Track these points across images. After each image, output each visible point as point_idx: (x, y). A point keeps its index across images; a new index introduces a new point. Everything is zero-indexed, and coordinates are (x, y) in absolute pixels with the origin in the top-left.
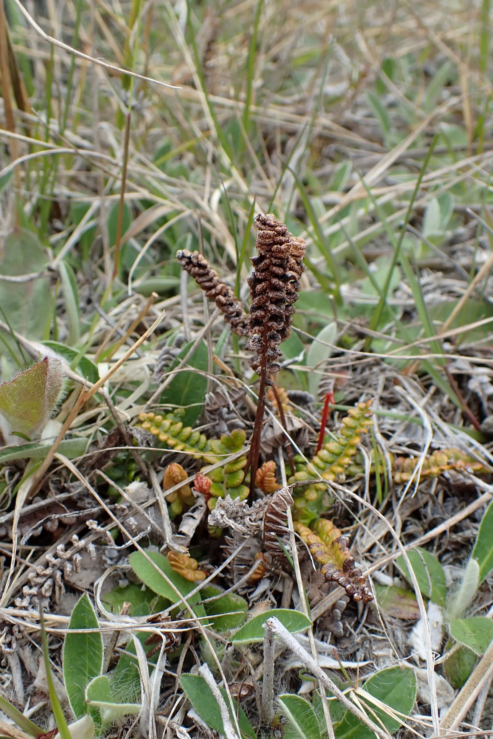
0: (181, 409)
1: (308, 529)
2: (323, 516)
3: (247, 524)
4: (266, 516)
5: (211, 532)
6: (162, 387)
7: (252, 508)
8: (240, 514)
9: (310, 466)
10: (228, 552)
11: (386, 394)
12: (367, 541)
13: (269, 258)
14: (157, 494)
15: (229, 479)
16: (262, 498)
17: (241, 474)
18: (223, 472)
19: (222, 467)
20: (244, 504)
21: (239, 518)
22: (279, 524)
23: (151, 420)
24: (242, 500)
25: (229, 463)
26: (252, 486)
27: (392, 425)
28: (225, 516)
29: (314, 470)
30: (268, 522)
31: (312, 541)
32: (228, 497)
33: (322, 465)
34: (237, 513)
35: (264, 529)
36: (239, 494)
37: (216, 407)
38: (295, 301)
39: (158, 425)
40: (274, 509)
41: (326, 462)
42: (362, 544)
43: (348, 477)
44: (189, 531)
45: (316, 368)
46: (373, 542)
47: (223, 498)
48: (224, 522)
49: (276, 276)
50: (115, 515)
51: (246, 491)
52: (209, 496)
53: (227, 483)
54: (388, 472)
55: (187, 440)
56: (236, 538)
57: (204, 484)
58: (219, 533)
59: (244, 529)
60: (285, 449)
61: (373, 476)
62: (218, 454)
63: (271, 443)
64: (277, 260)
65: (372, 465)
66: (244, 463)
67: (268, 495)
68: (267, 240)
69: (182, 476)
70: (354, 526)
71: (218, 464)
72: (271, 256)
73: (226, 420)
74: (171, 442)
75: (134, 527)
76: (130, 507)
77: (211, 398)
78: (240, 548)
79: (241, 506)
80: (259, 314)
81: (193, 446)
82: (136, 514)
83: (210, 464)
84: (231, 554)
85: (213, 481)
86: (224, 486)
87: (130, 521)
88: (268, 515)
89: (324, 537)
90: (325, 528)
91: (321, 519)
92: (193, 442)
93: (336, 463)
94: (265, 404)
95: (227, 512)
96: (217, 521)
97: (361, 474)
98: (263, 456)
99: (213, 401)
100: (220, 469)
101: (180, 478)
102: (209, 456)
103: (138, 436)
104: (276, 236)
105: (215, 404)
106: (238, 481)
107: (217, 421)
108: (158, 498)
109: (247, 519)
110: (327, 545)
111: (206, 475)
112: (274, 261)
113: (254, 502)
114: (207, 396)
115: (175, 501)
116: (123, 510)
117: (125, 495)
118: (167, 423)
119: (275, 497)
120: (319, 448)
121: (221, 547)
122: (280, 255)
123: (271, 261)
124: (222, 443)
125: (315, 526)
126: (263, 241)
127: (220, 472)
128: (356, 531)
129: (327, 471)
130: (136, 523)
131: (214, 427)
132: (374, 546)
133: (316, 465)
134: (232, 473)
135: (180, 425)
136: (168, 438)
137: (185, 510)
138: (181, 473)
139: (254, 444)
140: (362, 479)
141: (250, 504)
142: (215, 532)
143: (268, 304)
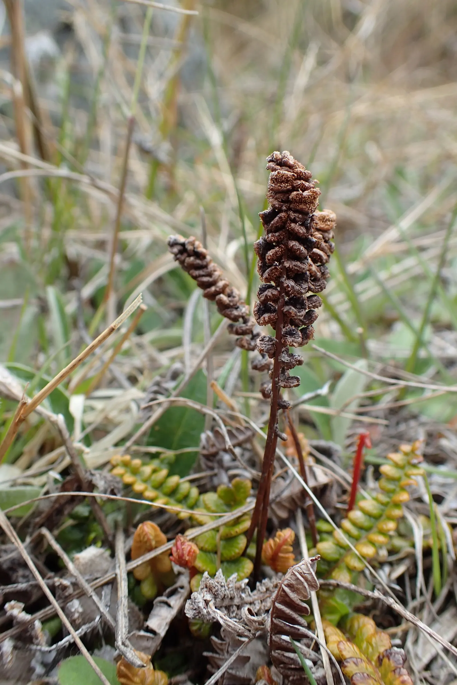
0: (170, 454)
1: (338, 631)
2: (358, 610)
3: (244, 617)
4: (274, 607)
5: (194, 628)
6: (148, 424)
7: (255, 592)
8: (237, 601)
9: (339, 533)
10: (216, 663)
11: (430, 450)
12: (424, 651)
13: (286, 211)
14: (117, 566)
15: (224, 548)
16: (270, 578)
17: (242, 541)
18: (218, 537)
19: (216, 530)
20: (243, 586)
21: (235, 608)
22: (294, 621)
23: (126, 465)
24: (240, 579)
25: (226, 524)
26: (257, 561)
27: (443, 485)
28: (211, 604)
29: (345, 540)
30: (278, 617)
31: (347, 654)
32: (220, 573)
33: (354, 531)
34: (232, 599)
35: (271, 629)
36: (238, 571)
37: (213, 450)
38: (322, 290)
39: (135, 472)
40: (286, 595)
41: (360, 528)
42: (416, 656)
43: (391, 552)
44: (160, 626)
45: (343, 410)
46: (433, 652)
47: (213, 575)
48: (208, 613)
49: (296, 236)
50: (54, 594)
51: (248, 566)
52: (195, 572)
53: (222, 555)
54: (447, 546)
55: (172, 493)
56: (228, 640)
57: (186, 552)
58: (205, 629)
59: (240, 627)
60: (305, 512)
61: (427, 552)
62: (213, 512)
63: (287, 504)
64: (296, 215)
65: (425, 537)
66: (247, 524)
67: (280, 574)
68: (283, 185)
69: (157, 542)
70: (403, 626)
71: (211, 524)
72: (289, 209)
73: (228, 469)
74: (150, 493)
75: (76, 615)
76: (75, 585)
77: (208, 439)
78: (233, 658)
79: (239, 589)
80: (269, 294)
81: (179, 502)
82: (82, 595)
83: (200, 524)
84: (218, 667)
85: (201, 549)
86: (217, 559)
87: (72, 606)
88: (278, 605)
89: (364, 645)
90: (364, 630)
91: (356, 615)
92: (179, 496)
93: (375, 530)
94: (277, 435)
95: (215, 596)
96: (198, 611)
97: (410, 550)
98: (275, 521)
99: (211, 443)
100: (213, 532)
101: (153, 543)
102: (199, 514)
103: (101, 484)
104: (295, 179)
105: (213, 445)
106: (237, 551)
107: (216, 471)
108: (118, 571)
109: (245, 610)
110: (370, 661)
111: (193, 540)
112: (293, 215)
113: (258, 584)
114: (203, 436)
115: (146, 578)
116: (64, 588)
117: (71, 566)
118: (147, 470)
119: (288, 576)
120: (351, 509)
121: (205, 654)
122: (302, 206)
123: (289, 216)
124: (220, 497)
125: (348, 625)
126: (277, 187)
127: (213, 538)
128: (405, 634)
129: (364, 541)
130: (81, 610)
131: (211, 477)
132: (434, 659)
133: (347, 533)
134: (229, 539)
135: (164, 472)
136: (146, 489)
137: (160, 594)
138: (156, 536)
139: (262, 497)
140: (412, 556)
141: (252, 586)
142: (200, 629)
143: (283, 280)
